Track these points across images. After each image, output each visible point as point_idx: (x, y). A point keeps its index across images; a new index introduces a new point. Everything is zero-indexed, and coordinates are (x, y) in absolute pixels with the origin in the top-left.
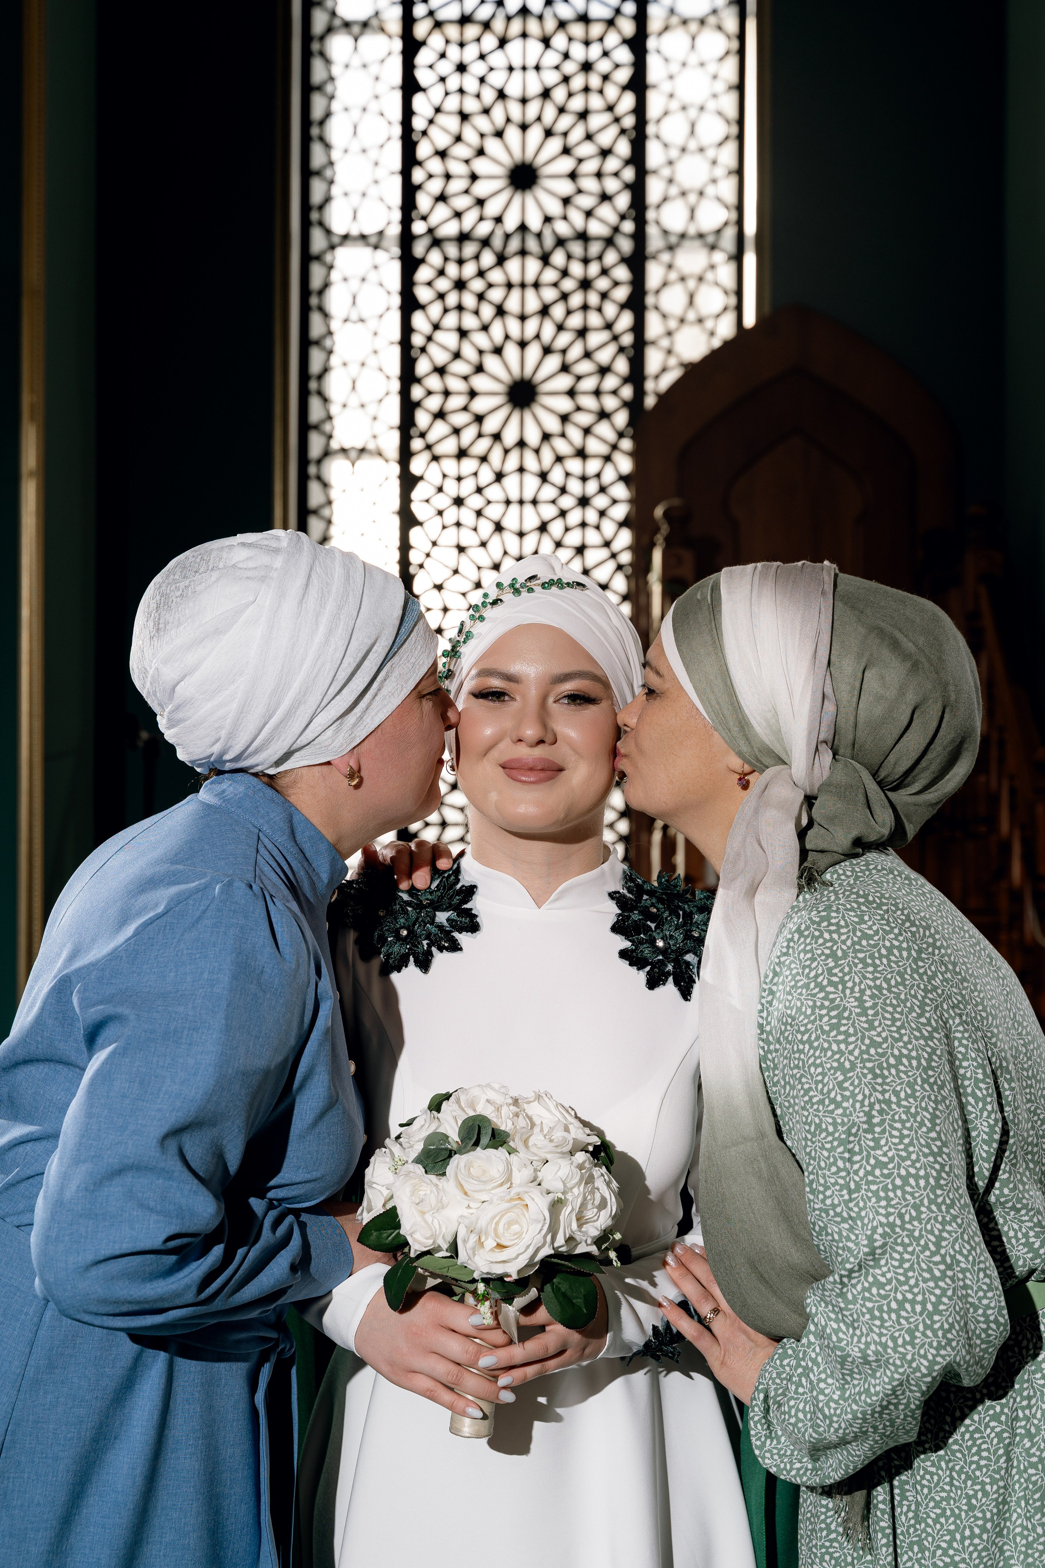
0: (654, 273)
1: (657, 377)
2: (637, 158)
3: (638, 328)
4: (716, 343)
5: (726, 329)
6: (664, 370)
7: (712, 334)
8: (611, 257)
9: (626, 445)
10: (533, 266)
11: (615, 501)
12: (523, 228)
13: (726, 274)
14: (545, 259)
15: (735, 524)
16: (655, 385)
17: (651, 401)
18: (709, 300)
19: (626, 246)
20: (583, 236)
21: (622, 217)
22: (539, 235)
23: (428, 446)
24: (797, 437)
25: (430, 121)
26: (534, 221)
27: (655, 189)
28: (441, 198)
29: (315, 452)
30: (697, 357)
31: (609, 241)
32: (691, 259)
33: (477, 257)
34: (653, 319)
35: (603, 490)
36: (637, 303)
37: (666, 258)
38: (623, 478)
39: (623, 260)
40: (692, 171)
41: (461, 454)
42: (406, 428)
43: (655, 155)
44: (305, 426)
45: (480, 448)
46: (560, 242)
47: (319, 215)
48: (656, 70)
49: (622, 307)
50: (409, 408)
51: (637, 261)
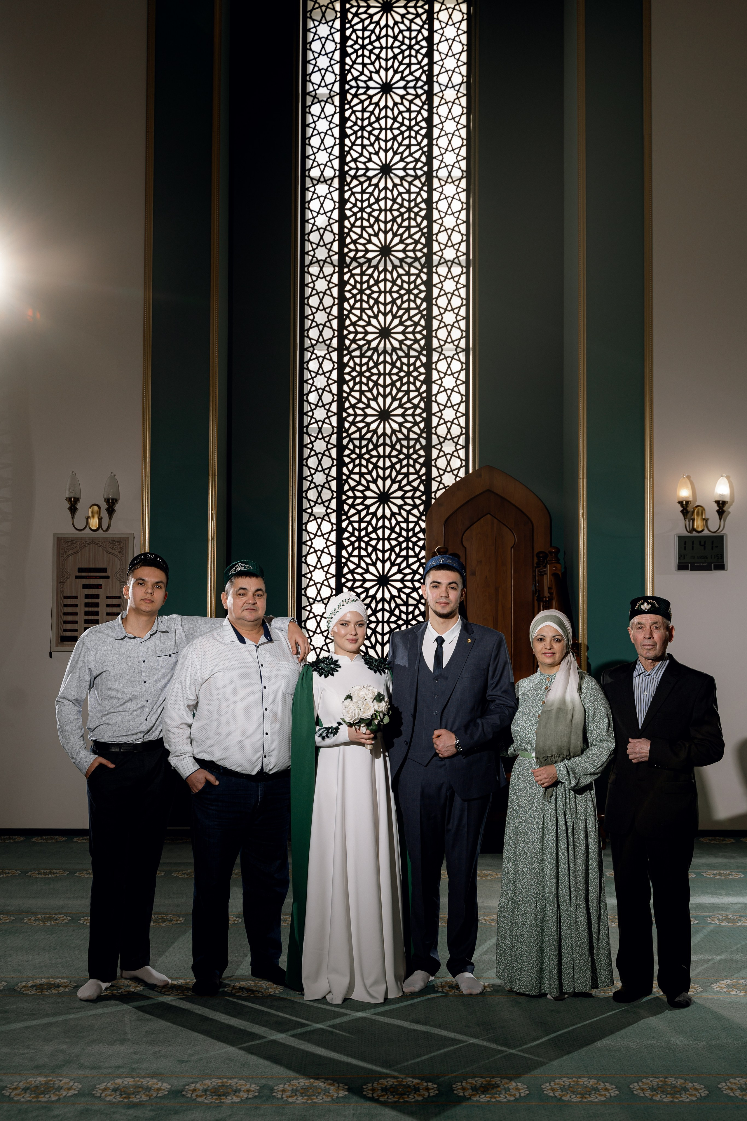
0: (435, 453)
1: (436, 492)
2: (428, 409)
3: (429, 473)
4: (458, 479)
5: (462, 474)
6: (438, 490)
7: (457, 476)
8: (418, 446)
9: (423, 518)
10: (388, 449)
11: (420, 539)
12: (384, 434)
13: (462, 453)
14: (393, 447)
15: (466, 548)
16: (435, 495)
17: (433, 501)
18: (456, 463)
19: (424, 442)
20: (407, 438)
21: (422, 431)
22: (390, 437)
23: (348, 518)
24: (489, 515)
25: (349, 394)
26: (388, 431)
27: (435, 421)
28: (353, 423)
29: (305, 520)
30: (451, 485)
31: (417, 440)
32: (448, 447)
33: (367, 446)
34: (434, 470)
35: (415, 535)
36: (428, 464)
37: (439, 447)
38: (422, 530)
39: (422, 447)
40: (449, 414)
41: (361, 521)
42: (339, 511)
43: (435, 408)
44: (301, 511)
45: (368, 518)
46: (399, 440)
47: (307, 430)
48: (435, 376)
49: (422, 465)
50: (340, 503)
51: (428, 448)
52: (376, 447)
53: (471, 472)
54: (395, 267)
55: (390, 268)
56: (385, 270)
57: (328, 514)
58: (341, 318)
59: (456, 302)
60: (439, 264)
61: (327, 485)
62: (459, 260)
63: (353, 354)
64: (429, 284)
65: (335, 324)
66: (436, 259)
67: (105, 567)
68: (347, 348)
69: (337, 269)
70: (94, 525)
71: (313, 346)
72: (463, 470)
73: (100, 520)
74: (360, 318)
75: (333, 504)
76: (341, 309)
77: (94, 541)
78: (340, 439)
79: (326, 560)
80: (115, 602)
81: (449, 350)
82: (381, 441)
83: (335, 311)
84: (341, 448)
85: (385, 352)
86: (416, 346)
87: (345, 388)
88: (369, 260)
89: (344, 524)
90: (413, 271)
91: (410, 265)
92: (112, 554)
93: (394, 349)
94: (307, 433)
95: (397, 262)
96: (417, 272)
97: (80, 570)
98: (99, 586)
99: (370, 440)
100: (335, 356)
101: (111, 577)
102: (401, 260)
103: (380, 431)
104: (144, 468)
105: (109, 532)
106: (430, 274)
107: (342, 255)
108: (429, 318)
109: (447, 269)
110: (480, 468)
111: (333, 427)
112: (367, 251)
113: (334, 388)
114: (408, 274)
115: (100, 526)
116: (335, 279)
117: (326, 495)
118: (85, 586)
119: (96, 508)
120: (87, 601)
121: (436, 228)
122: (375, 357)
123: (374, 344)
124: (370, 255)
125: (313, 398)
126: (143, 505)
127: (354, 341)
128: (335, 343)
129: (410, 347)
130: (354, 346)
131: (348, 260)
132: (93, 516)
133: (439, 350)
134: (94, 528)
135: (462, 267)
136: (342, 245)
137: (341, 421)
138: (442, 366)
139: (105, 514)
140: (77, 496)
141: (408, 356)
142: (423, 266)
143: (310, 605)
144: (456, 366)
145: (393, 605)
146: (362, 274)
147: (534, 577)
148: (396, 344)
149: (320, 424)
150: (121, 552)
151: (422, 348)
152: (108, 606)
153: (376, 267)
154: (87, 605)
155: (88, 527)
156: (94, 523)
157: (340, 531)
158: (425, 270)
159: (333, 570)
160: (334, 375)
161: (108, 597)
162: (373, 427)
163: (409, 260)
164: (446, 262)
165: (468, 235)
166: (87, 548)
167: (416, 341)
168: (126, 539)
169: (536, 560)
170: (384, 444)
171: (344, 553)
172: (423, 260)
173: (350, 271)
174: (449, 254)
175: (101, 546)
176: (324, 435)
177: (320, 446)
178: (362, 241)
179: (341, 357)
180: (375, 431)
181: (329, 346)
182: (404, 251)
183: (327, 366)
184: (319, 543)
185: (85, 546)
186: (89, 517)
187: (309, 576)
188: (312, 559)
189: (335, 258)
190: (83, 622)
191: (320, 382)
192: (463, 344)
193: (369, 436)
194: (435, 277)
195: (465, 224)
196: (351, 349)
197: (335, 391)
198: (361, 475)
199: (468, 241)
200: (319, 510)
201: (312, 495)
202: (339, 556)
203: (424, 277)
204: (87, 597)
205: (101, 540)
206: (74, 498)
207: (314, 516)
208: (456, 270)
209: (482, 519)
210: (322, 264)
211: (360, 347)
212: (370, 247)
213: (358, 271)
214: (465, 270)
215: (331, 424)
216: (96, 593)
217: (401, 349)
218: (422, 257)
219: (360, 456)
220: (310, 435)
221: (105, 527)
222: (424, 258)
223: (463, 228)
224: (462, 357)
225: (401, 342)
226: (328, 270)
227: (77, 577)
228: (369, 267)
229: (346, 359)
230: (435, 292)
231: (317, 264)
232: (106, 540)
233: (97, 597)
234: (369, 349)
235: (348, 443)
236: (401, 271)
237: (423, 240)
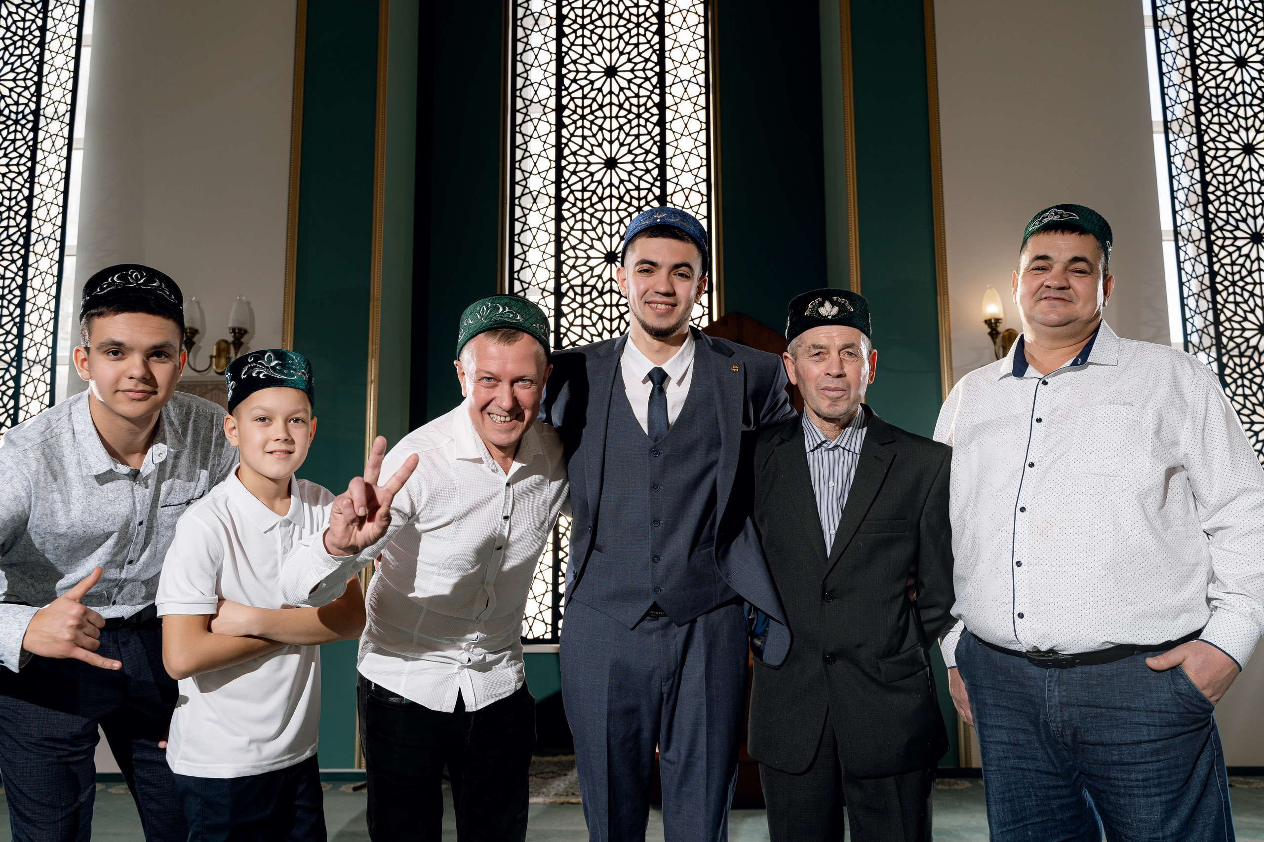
5: (704, 323)
28: (573, 267)
47: (518, 275)
52: (601, 294)
53: (715, 319)
54: (621, 89)
55: (616, 91)
56: (610, 92)
58: (559, 147)
59: (694, 126)
60: (673, 83)
62: (696, 79)
63: (573, 188)
64: (661, 106)
65: (552, 153)
66: (669, 78)
68: (566, 181)
69: (554, 92)
71: (525, 179)
72: (705, 319)
74: (582, 147)
76: (559, 136)
78: (558, 285)
81: (686, 180)
82: (607, 287)
83: (552, 139)
85: (611, 185)
86: (647, 177)
87: (564, 226)
88: (592, 82)
90: (643, 92)
91: (640, 86)
93: (622, 182)
94: (519, 279)
95: (624, 84)
96: (647, 93)
99: (594, 287)
100: (551, 190)
102: (629, 81)
106: (662, 95)
107: (559, 77)
108: (662, 145)
109: (682, 90)
110: (726, 315)
111: (549, 271)
112: (589, 72)
113: (551, 227)
114: (637, 96)
116: (552, 103)
121: (668, 44)
122: (599, 191)
123: (597, 177)
124: (592, 77)
125: (525, 238)
127: (574, 173)
128: (551, 176)
129: (640, 179)
130: (574, 179)
131: (567, 82)
133: (675, 180)
135: (700, 86)
136: (560, 65)
138: (678, 198)
141: (638, 188)
142: (654, 87)
144: (695, 198)
146: (584, 97)
148: (624, 176)
149: (534, 268)
151: (655, 180)
153: (600, 90)
158: (657, 91)
160: (551, 212)
162: (597, 271)
163: (638, 81)
164: (681, 81)
165: (706, 51)
167: (647, 171)
170: (611, 291)
172: (654, 80)
173: (569, 94)
174: (685, 73)
176: (539, 282)
178: (583, 61)
179: (558, 191)
180: (600, 276)
181: (545, 178)
182: (632, 71)
183: (543, 201)
189: (552, 80)
191: (534, 219)
192: (703, 172)
193: (592, 282)
194: (668, 97)
195: (703, 40)
196: (570, 182)
197: (551, 229)
198: (584, 327)
199: (706, 58)
203: (656, 99)
208: (693, 90)
210: (536, 86)
211: (582, 180)
212: (592, 67)
213: (578, 94)
214: (703, 90)
215: (547, 268)
217: (630, 181)
218: (653, 77)
220: (521, 282)
222: (656, 77)
223: (701, 44)
224: (703, 187)
225: (630, 173)
226: (544, 93)
228: (592, 90)
229: (564, 194)
230: (669, 115)
231: (530, 87)
234: (592, 182)
235: (568, 291)
236: (629, 93)
237: (655, 58)
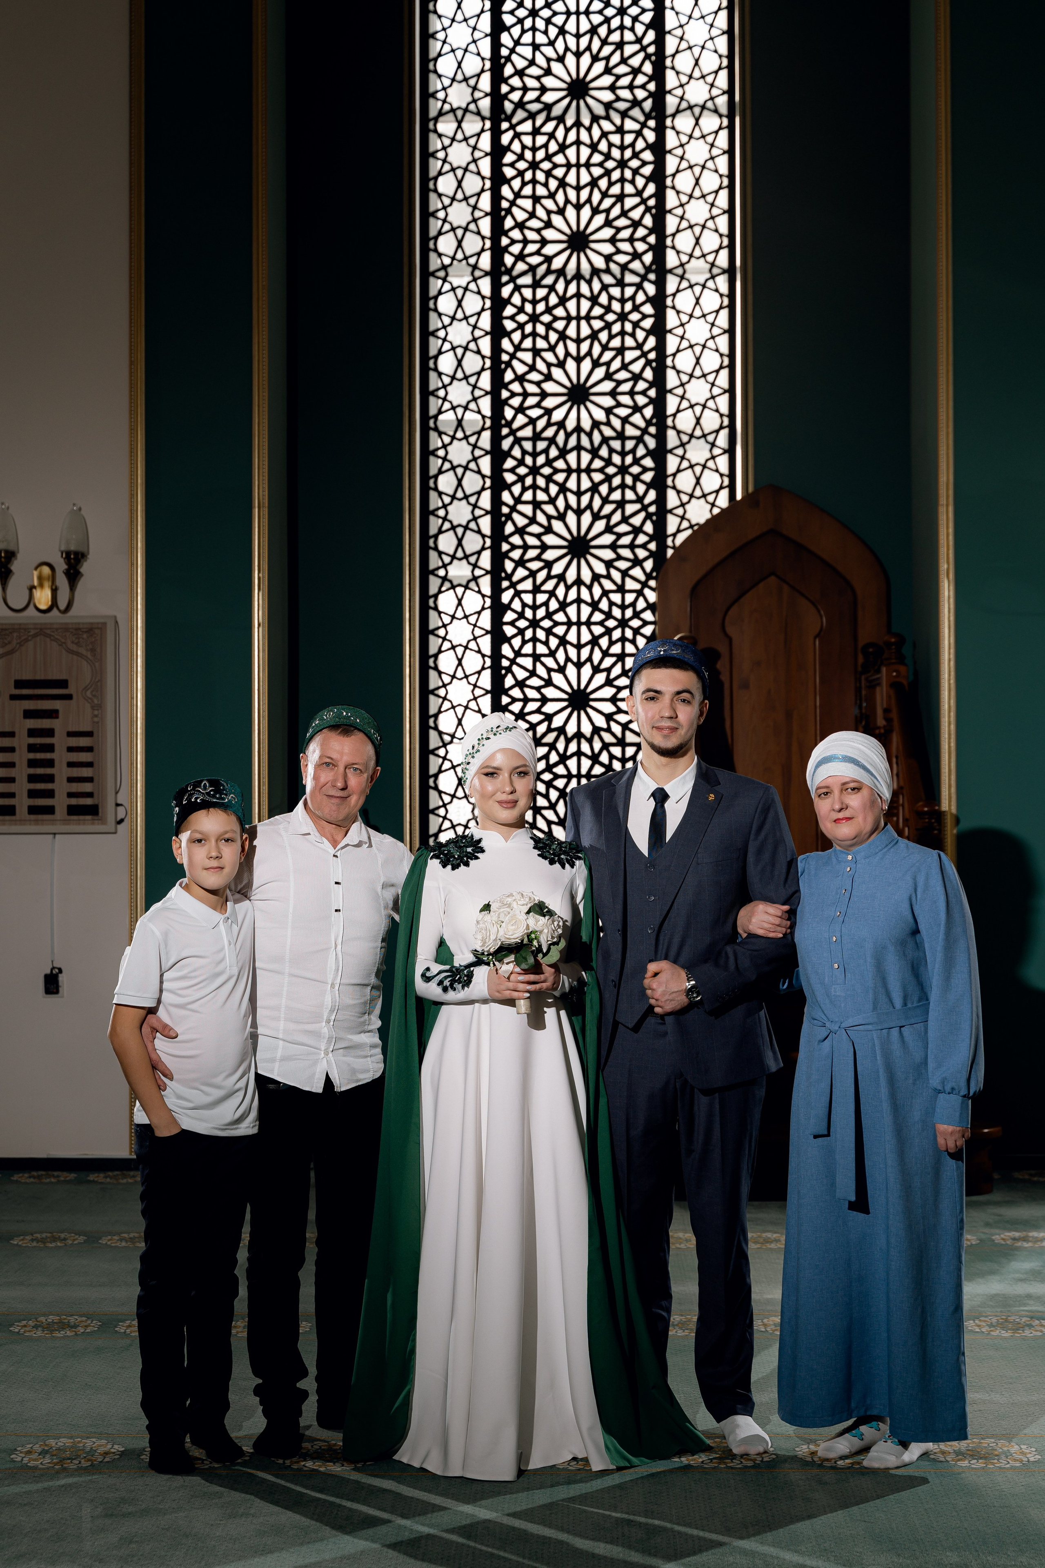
0: (672, 463)
1: (674, 535)
2: (659, 382)
3: (661, 500)
4: (716, 511)
5: (723, 501)
6: (679, 531)
7: (713, 505)
8: (641, 451)
9: (652, 583)
10: (586, 457)
11: (645, 623)
12: (578, 429)
13: (723, 463)
14: (594, 453)
15: (730, 639)
16: (673, 541)
17: (670, 552)
18: (711, 481)
19: (651, 443)
20: (621, 436)
21: (649, 423)
22: (590, 435)
23: (513, 585)
24: (773, 578)
25: (513, 356)
26: (586, 424)
27: (672, 403)
28: (521, 410)
29: (433, 590)
30: (702, 521)
31: (640, 440)
32: (698, 452)
33: (546, 451)
34: (671, 495)
35: (636, 615)
36: (660, 484)
37: (680, 452)
38: (651, 607)
39: (649, 453)
40: (698, 391)
41: (536, 590)
42: (497, 573)
43: (672, 380)
44: (426, 572)
45: (549, 586)
46: (605, 440)
47: (435, 423)
48: (671, 320)
49: (649, 486)
50: (498, 558)
51: (660, 454)
52: (563, 453)
53: (739, 497)
54: (595, 119)
55: (586, 121)
56: (578, 124)
57: (475, 579)
58: (497, 215)
59: (710, 181)
60: (678, 111)
61: (473, 525)
62: (714, 104)
63: (520, 281)
64: (659, 149)
65: (485, 225)
66: (671, 102)
67: (64, 678)
68: (509, 271)
69: (488, 124)
70: (43, 600)
71: (444, 267)
72: (724, 494)
73: (54, 591)
74: (532, 215)
75: (486, 560)
76: (496, 197)
77: (42, 631)
78: (496, 439)
79: (473, 662)
80: (83, 742)
81: (697, 270)
82: (573, 442)
83: (485, 202)
84: (498, 456)
85: (578, 276)
86: (636, 265)
87: (506, 344)
88: (548, 107)
89: (506, 597)
90: (629, 125)
91: (624, 114)
92: (78, 654)
93: (595, 272)
94: (436, 429)
95: (599, 110)
96: (637, 127)
97: (19, 684)
98: (53, 714)
99: (552, 441)
100: (485, 286)
101: (75, 697)
102: (608, 106)
103: (571, 424)
104: (133, 496)
105: (73, 612)
106: (660, 131)
107: (497, 98)
108: (660, 213)
109: (693, 122)
110: (757, 490)
111: (484, 417)
112: (543, 90)
113: (485, 345)
114: (620, 130)
115: (54, 604)
116: (485, 142)
117: (472, 542)
118: (29, 714)
119: (46, 570)
120: (32, 741)
121: (671, 44)
122: (560, 287)
123: (557, 263)
124: (549, 98)
125: (446, 363)
126: (133, 564)
127: (521, 257)
128: (485, 262)
129: (624, 267)
130: (521, 267)
131: (508, 107)
132: (41, 585)
133: (679, 271)
134: (43, 607)
135: (721, 116)
136: (498, 78)
137: (498, 405)
138: (685, 301)
139: (62, 582)
140: (11, 548)
141: (621, 283)
142: (648, 117)
143: (445, 745)
144: (711, 301)
145: (597, 745)
146: (536, 132)
147: (858, 690)
148: (600, 263)
149: (460, 411)
150: (93, 650)
151: (648, 270)
152: (70, 749)
153: (561, 119)
154: (32, 748)
155: (31, 606)
156: (43, 597)
157: (498, 609)
158: (652, 123)
159: (486, 680)
160: (485, 321)
161: (70, 734)
162: (557, 416)
163: (622, 106)
164: (690, 108)
165: (731, 56)
166: (31, 644)
167: (636, 256)
168: (102, 627)
169: (861, 659)
170: (579, 448)
171: (506, 650)
172: (648, 105)
173: (512, 127)
174: (697, 93)
175: (56, 640)
176: (468, 433)
177: (460, 453)
178: (534, 71)
179: (496, 287)
180: (561, 425)
181: (475, 267)
182: (612, 88)
183: (472, 304)
184: (459, 632)
185: (27, 640)
186: (35, 587)
187: (442, 692)
188: (446, 662)
189: (485, 104)
190: (25, 779)
191: (459, 333)
192: (723, 260)
193: (549, 433)
194: (670, 135)
195: (725, 37)
196: (515, 273)
197: (486, 349)
198: (536, 505)
199: (731, 68)
200: (459, 571)
201: (446, 542)
202: (496, 655)
203: (651, 136)
204: (32, 733)
205: (57, 629)
206: (6, 552)
207: (451, 582)
208: (710, 122)
209: (761, 585)
210: (460, 115)
211: (532, 269)
212: (548, 81)
213: (527, 127)
214: (725, 122)
215: (479, 412)
216: (48, 726)
217: (608, 271)
218: (645, 99)
219: (534, 471)
220: (440, 434)
221: (62, 605)
222: (650, 101)
223: (722, 44)
224: (722, 283)
225: (608, 258)
226: (472, 126)
227: (13, 697)
228: (548, 119)
229: (506, 292)
230: (671, 164)
231: (451, 115)
232: (66, 628)
233: (50, 733)
234: (549, 272)
235: (512, 447)
236: (607, 126)
237: (648, 68)
